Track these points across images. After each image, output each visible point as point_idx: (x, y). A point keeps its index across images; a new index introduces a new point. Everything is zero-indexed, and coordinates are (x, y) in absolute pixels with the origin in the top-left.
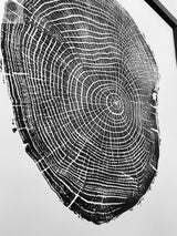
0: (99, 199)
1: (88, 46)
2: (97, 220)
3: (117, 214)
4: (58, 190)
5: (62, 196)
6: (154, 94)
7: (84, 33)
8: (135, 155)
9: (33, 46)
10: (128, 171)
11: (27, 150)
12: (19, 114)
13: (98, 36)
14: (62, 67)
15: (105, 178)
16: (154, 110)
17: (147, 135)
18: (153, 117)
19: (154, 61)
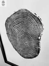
0: (25, 56)
16: (39, 42)
17: (35, 48)
18: (38, 44)
19: (41, 23)
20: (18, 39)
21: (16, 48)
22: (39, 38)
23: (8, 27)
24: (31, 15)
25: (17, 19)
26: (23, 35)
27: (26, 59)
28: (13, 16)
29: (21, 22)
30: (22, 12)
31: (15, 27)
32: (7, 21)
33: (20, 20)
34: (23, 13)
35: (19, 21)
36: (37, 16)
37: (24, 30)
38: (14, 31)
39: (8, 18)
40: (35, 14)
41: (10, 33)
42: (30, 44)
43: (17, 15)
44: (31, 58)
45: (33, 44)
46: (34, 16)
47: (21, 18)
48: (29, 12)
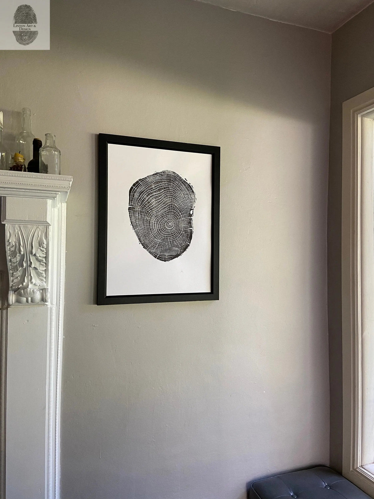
0: (165, 256)
1: (156, 207)
2: (165, 261)
3: (172, 259)
4: (153, 255)
5: (154, 256)
6: (192, 211)
7: (154, 202)
8: (179, 241)
9: (138, 218)
10: (177, 246)
11: (143, 247)
12: (139, 239)
13: (159, 199)
14: (148, 220)
15: (166, 250)
16: (191, 219)
17: (186, 232)
18: (190, 223)
19: (193, 191)
20: (153, 220)
21: (147, 242)
22: (191, 212)
23: (136, 195)
24: (180, 180)
25: (157, 183)
26: (166, 209)
27: (167, 262)
28: (152, 178)
29: (165, 188)
30: (168, 174)
31: (151, 196)
32: (136, 184)
33: (163, 184)
34: (168, 176)
35: (161, 186)
36: (188, 182)
37: (168, 200)
38: (149, 202)
39: (140, 180)
40: (186, 179)
41: (138, 208)
42: (177, 226)
43: (158, 177)
44: (177, 256)
45: (183, 225)
46: (184, 182)
47: (164, 182)
48: (178, 176)
